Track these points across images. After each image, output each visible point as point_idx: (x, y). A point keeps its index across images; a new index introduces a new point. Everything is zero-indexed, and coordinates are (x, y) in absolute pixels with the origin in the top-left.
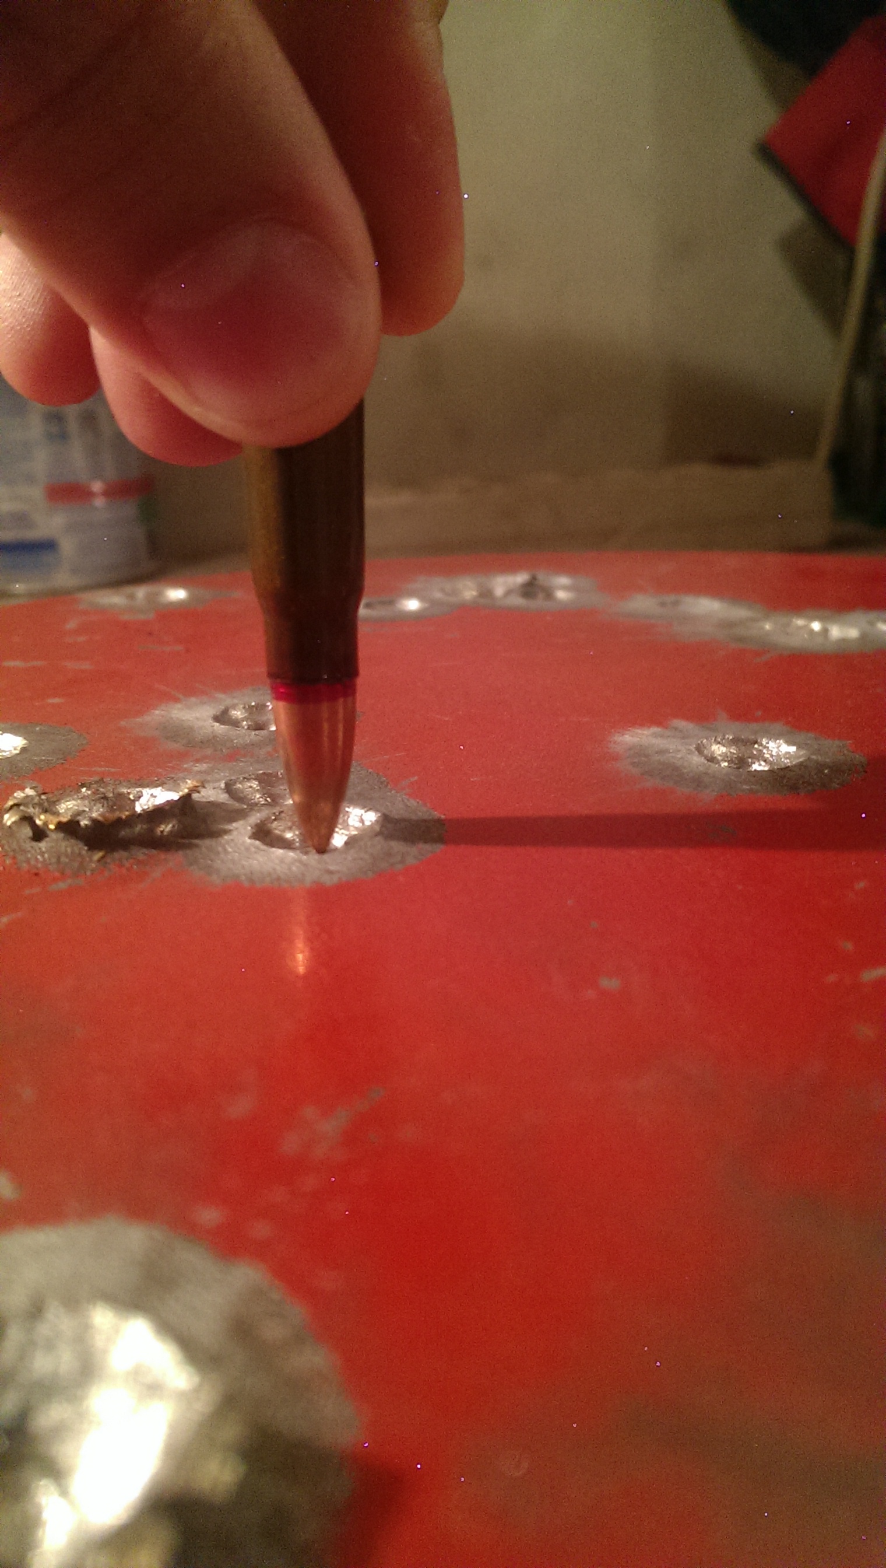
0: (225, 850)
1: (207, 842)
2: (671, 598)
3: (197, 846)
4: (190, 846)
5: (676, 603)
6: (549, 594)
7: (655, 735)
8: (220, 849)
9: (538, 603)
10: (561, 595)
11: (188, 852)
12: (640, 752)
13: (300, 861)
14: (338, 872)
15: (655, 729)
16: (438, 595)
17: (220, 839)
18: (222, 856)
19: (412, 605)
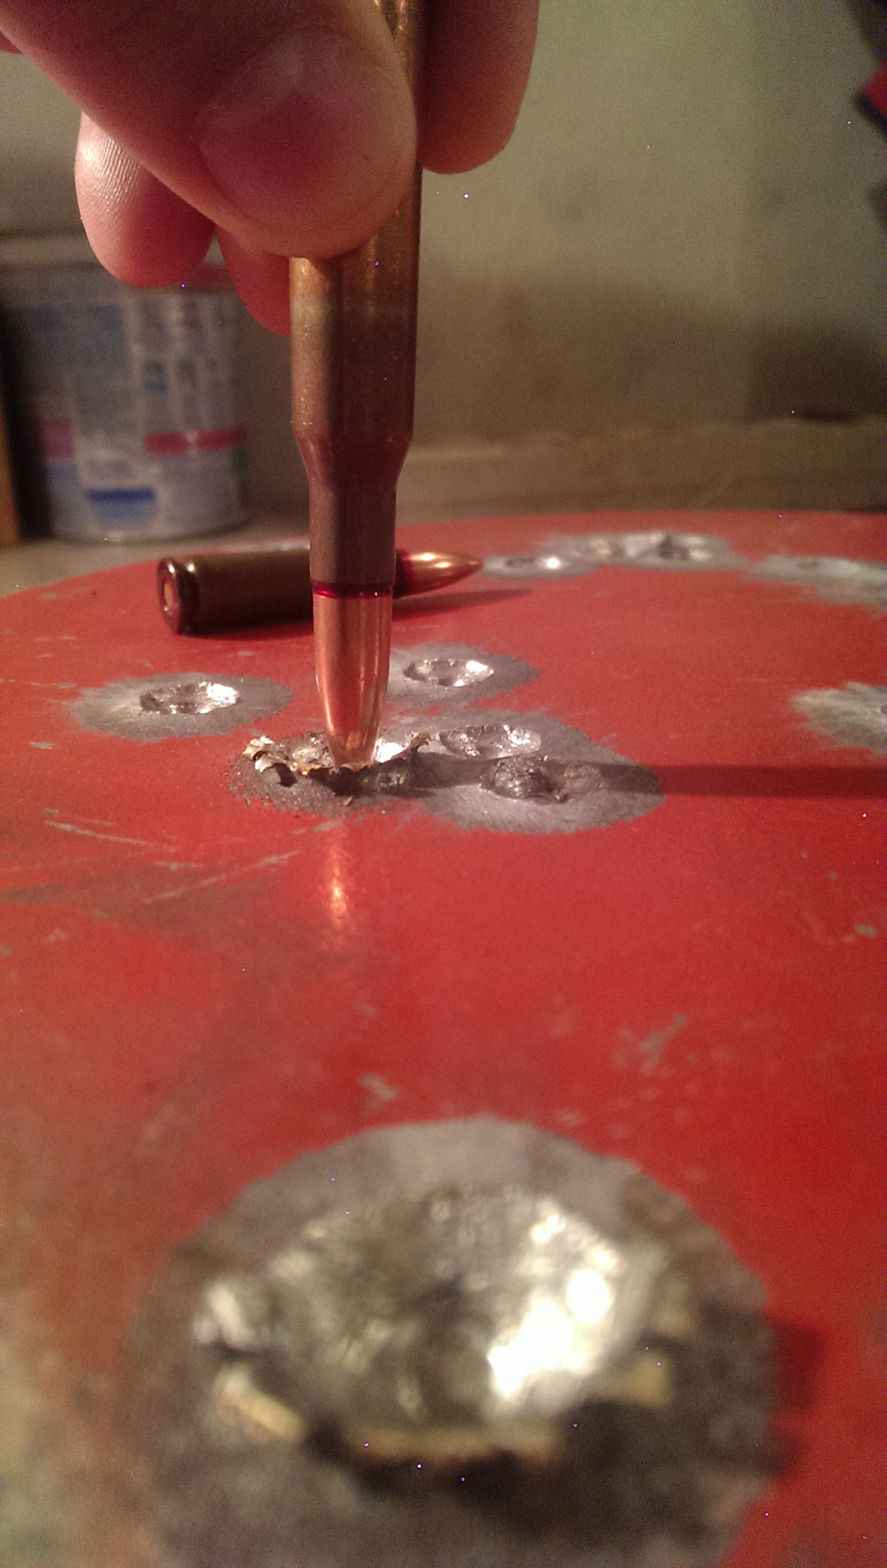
0: (461, 798)
1: (441, 791)
2: (809, 559)
3: (433, 794)
4: (427, 794)
5: (815, 565)
6: (684, 553)
7: (835, 697)
8: (456, 797)
9: (674, 563)
10: (698, 556)
11: (428, 799)
12: (826, 713)
13: (535, 810)
14: (573, 821)
15: (832, 691)
16: (575, 554)
17: (452, 788)
18: (460, 803)
19: (553, 563)
